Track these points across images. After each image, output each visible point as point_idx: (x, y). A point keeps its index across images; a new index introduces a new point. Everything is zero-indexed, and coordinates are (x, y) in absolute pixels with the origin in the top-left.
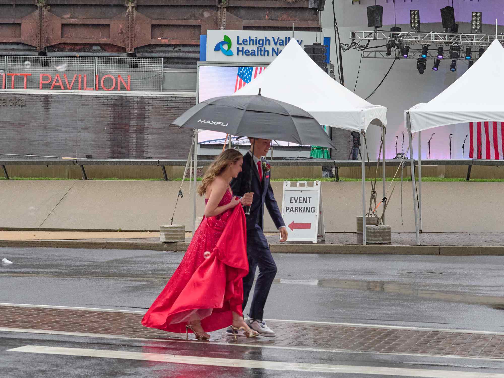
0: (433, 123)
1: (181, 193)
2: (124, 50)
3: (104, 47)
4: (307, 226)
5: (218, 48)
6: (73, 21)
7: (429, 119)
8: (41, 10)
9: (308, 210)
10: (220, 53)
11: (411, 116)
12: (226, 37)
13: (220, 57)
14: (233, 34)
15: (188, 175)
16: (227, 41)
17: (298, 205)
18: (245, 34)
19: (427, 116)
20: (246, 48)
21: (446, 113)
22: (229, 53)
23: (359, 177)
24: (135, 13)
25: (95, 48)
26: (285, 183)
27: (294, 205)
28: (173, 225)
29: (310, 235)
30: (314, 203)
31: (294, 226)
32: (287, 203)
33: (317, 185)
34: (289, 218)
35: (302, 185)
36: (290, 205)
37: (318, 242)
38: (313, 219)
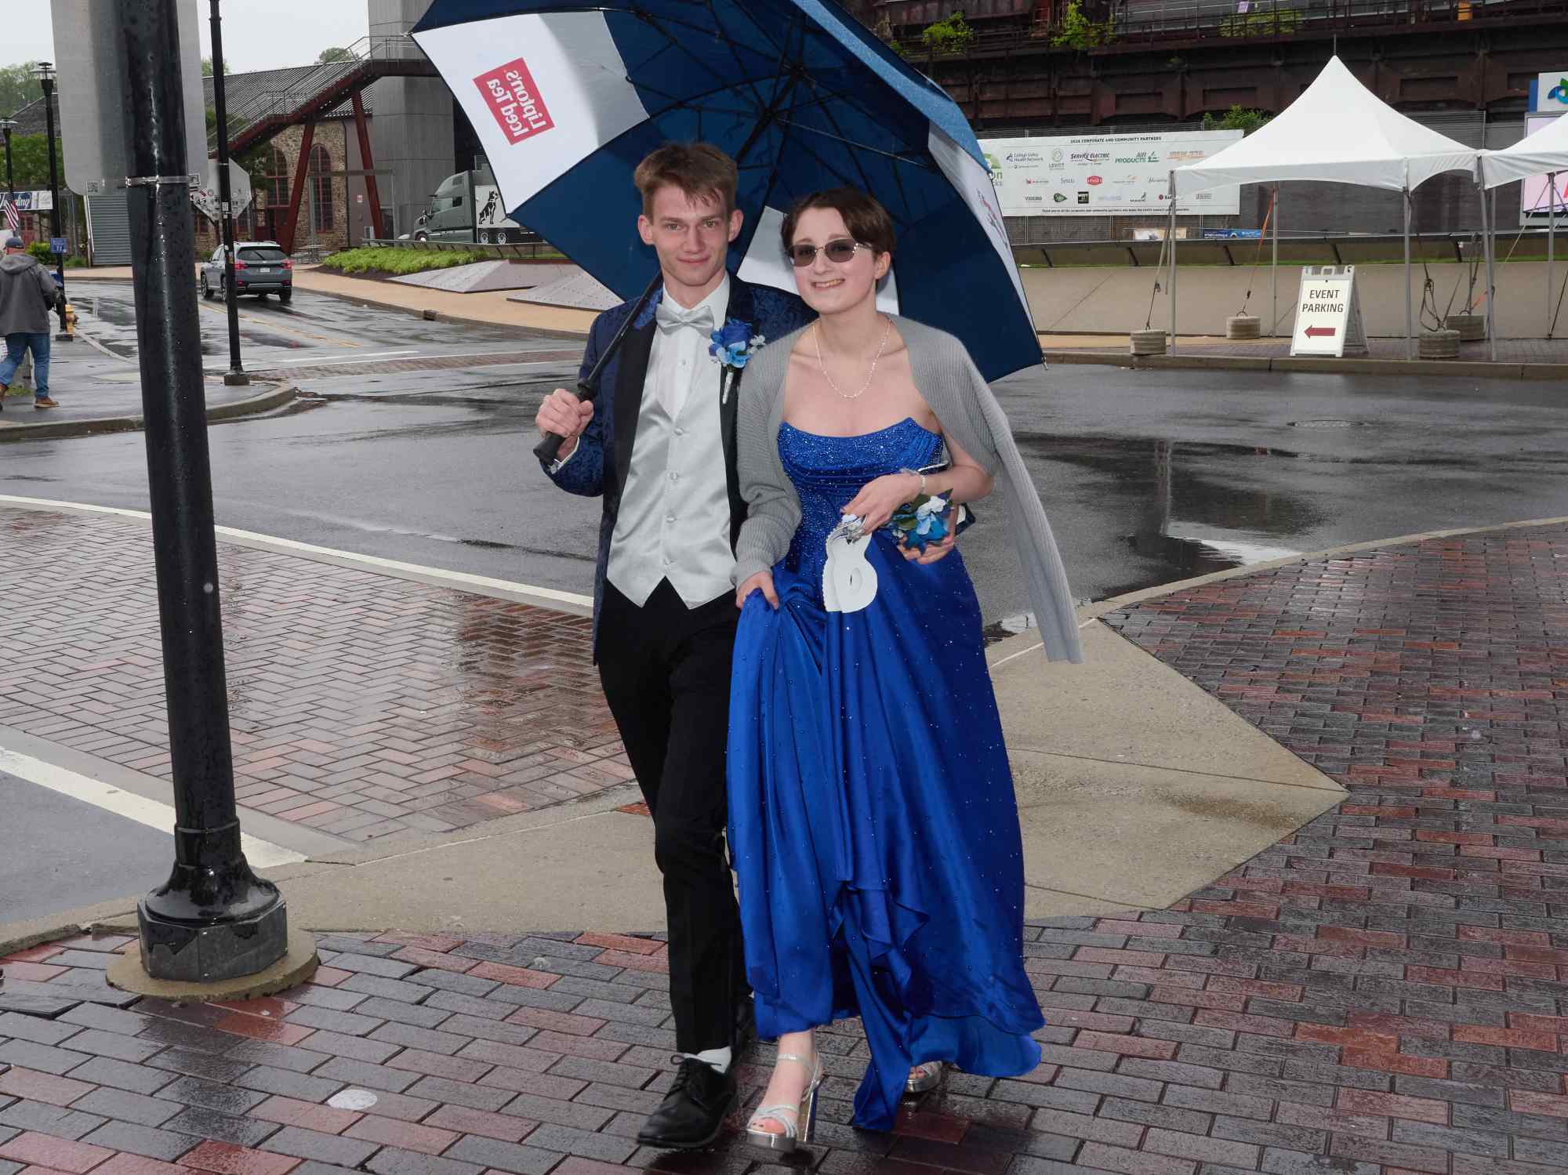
0: (1517, 171)
1: (1157, 286)
3: (1450, 104)
4: (1330, 332)
5: (1552, 95)
6: (1414, 75)
7: (1512, 165)
8: (1377, 68)
9: (1334, 308)
10: (1555, 101)
11: (1485, 163)
12: (1563, 80)
13: (1555, 105)
15: (1164, 262)
17: (1320, 301)
19: (1511, 161)
23: (1400, 257)
24: (1488, 61)
25: (1440, 105)
26: (1304, 270)
27: (1315, 301)
28: (1149, 331)
29: (1333, 346)
30: (1344, 298)
31: (1311, 332)
32: (1305, 298)
33: (1350, 271)
34: (1305, 320)
35: (1328, 272)
36: (1309, 302)
37: (1345, 355)
38: (1338, 322)
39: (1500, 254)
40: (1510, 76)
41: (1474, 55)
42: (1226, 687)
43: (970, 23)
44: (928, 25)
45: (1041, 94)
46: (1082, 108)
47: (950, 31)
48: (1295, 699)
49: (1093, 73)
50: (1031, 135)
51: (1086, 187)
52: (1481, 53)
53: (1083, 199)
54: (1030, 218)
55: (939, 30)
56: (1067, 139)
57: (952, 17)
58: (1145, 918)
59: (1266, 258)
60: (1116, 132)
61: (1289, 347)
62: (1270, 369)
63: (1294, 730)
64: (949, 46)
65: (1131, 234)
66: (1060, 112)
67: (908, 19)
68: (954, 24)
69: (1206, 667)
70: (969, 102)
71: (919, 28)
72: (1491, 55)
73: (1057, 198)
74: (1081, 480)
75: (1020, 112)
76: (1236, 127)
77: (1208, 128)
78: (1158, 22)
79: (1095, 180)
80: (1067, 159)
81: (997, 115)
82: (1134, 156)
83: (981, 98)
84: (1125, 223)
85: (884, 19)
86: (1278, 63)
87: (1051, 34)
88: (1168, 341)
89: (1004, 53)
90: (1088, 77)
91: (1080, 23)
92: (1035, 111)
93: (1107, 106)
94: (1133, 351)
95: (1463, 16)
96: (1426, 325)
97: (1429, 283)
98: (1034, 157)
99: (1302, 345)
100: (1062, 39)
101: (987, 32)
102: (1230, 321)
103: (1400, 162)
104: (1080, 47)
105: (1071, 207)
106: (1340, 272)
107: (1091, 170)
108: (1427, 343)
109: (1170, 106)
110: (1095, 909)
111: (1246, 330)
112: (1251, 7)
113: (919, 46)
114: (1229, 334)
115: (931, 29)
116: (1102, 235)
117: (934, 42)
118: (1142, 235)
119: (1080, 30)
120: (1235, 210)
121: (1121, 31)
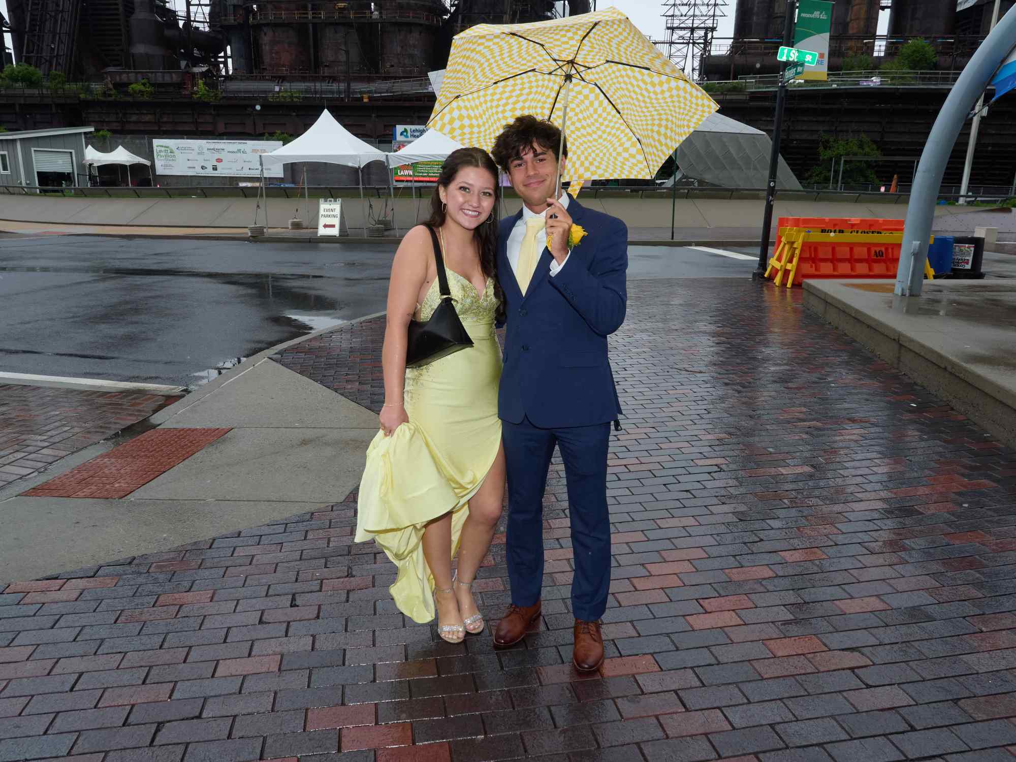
0: (401, 161)
1: (258, 206)
2: (371, 137)
3: (363, 135)
4: (333, 226)
5: (402, 134)
7: (399, 159)
9: (334, 216)
10: (403, 137)
11: (389, 158)
12: (405, 128)
13: (403, 139)
14: (408, 127)
15: (261, 196)
16: (406, 130)
17: (328, 213)
18: (413, 127)
19: (399, 157)
20: (415, 134)
21: (413, 155)
22: (407, 136)
23: (359, 196)
24: (376, 119)
26: (320, 200)
27: (326, 213)
28: (256, 226)
29: (335, 232)
30: (338, 212)
31: (326, 226)
32: (322, 212)
33: (339, 201)
34: (322, 221)
35: (331, 201)
36: (324, 213)
37: (340, 236)
38: (336, 222)
39: (395, 196)
40: (385, 126)
41: (371, 116)
42: (336, 385)
43: (153, 85)
44: (132, 84)
45: (191, 120)
46: (210, 128)
47: (142, 88)
48: (368, 387)
49: (213, 113)
50: (187, 139)
51: (215, 163)
52: (373, 115)
53: (215, 168)
54: (191, 176)
55: (137, 87)
56: (205, 141)
57: (143, 81)
58: (335, 508)
59: (303, 195)
60: (227, 139)
61: (317, 232)
62: (310, 242)
63: (372, 402)
64: (143, 95)
65: (238, 184)
66: (200, 129)
67: (121, 79)
68: (144, 84)
69: (325, 376)
70: (155, 123)
71: (127, 85)
72: (378, 116)
73: (203, 168)
74: (240, 293)
75: (180, 128)
76: (279, 140)
77: (267, 140)
78: (241, 92)
79: (219, 160)
80: (205, 150)
81: (170, 129)
82: (236, 150)
83: (161, 120)
84: (234, 180)
85: (107, 78)
86: (294, 114)
87: (192, 93)
88: (265, 230)
89: (170, 100)
90: (211, 114)
91: (205, 89)
92: (187, 128)
93: (221, 128)
94: (250, 234)
95: (366, 100)
96: (371, 224)
97: (371, 206)
98: (190, 149)
99: (322, 231)
100: (198, 96)
101: (160, 90)
102: (290, 221)
103: (356, 156)
104: (206, 100)
105: (209, 172)
106: (336, 201)
107: (217, 156)
108: (372, 231)
109: (249, 129)
110: (309, 508)
111: (297, 226)
112: (280, 89)
113: (127, 94)
114: (290, 227)
115: (132, 86)
116: (224, 184)
117: (135, 92)
118: (242, 185)
119: (205, 92)
120: (281, 175)
121: (224, 95)
